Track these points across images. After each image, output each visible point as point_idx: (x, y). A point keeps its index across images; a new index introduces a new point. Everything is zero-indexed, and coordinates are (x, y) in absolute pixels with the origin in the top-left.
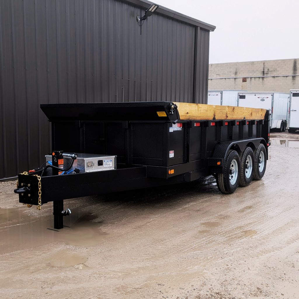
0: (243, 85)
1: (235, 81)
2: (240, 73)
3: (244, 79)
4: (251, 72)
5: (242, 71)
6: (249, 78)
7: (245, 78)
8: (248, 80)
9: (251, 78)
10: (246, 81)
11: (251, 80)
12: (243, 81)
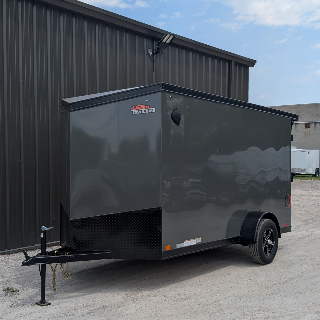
0: (306, 131)
1: (296, 127)
2: (301, 117)
3: (307, 125)
4: (315, 117)
5: (304, 115)
6: (313, 124)
7: (308, 123)
8: (312, 126)
9: (315, 123)
10: (309, 128)
11: (315, 126)
12: (305, 127)
